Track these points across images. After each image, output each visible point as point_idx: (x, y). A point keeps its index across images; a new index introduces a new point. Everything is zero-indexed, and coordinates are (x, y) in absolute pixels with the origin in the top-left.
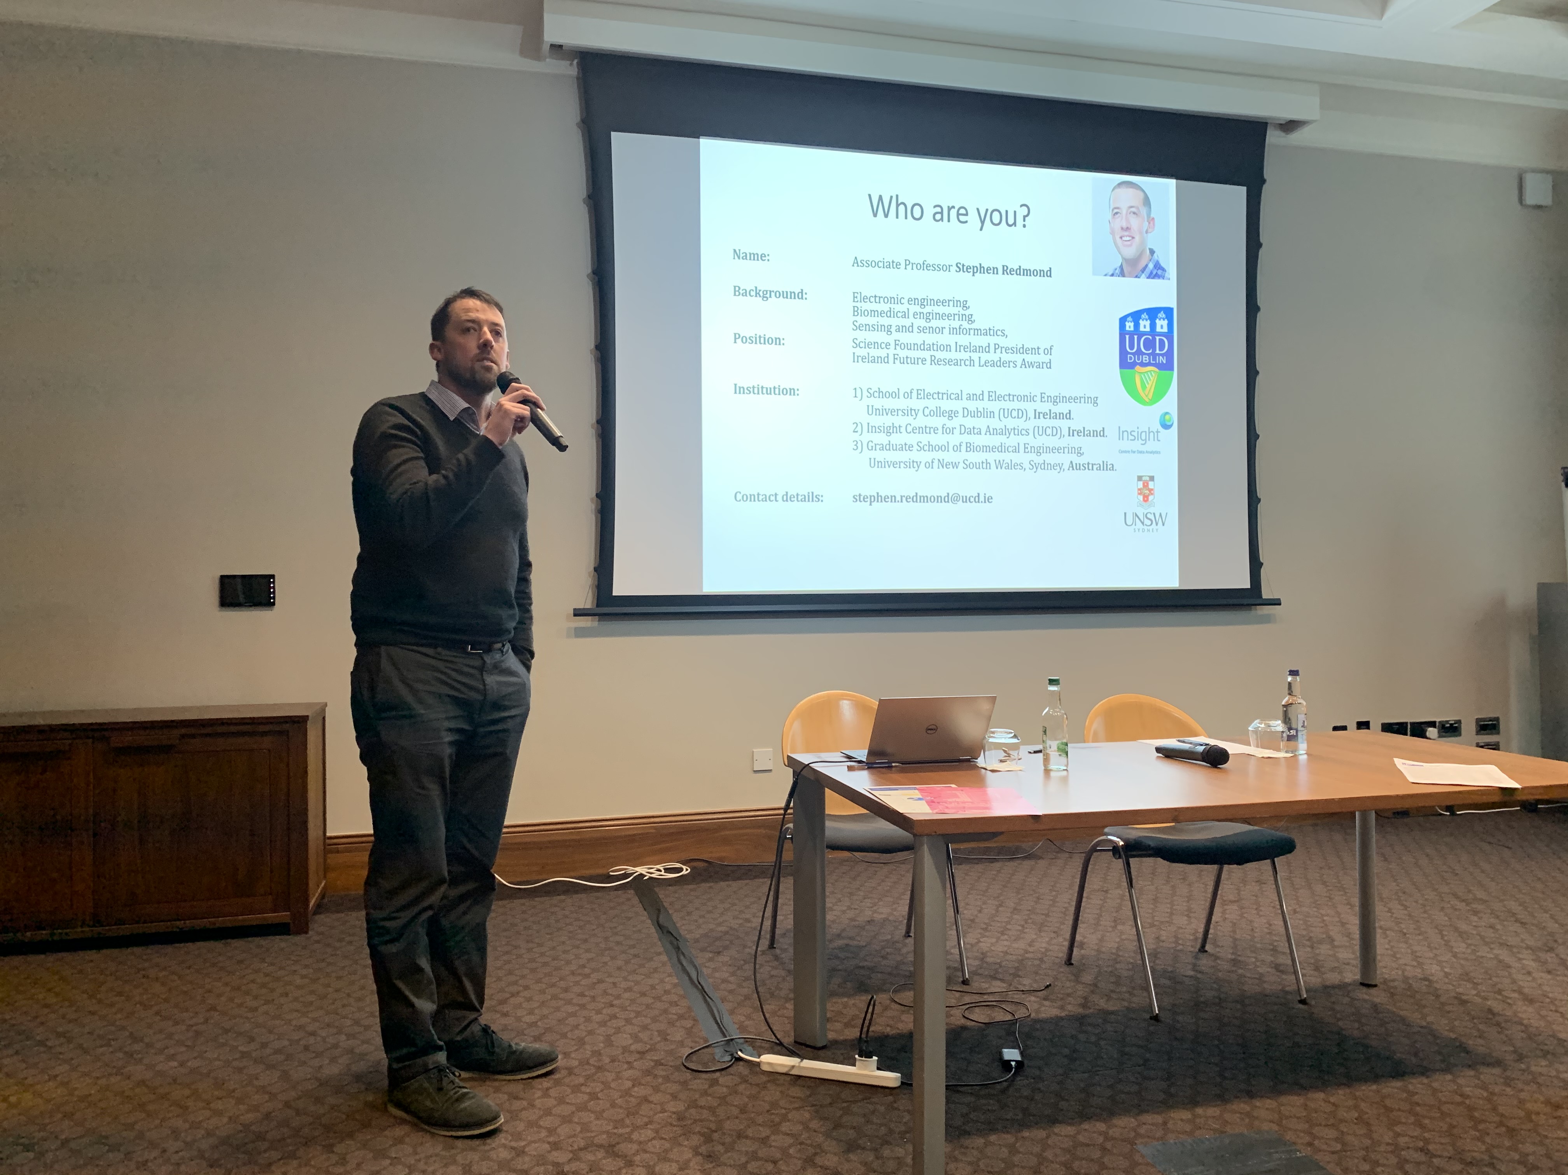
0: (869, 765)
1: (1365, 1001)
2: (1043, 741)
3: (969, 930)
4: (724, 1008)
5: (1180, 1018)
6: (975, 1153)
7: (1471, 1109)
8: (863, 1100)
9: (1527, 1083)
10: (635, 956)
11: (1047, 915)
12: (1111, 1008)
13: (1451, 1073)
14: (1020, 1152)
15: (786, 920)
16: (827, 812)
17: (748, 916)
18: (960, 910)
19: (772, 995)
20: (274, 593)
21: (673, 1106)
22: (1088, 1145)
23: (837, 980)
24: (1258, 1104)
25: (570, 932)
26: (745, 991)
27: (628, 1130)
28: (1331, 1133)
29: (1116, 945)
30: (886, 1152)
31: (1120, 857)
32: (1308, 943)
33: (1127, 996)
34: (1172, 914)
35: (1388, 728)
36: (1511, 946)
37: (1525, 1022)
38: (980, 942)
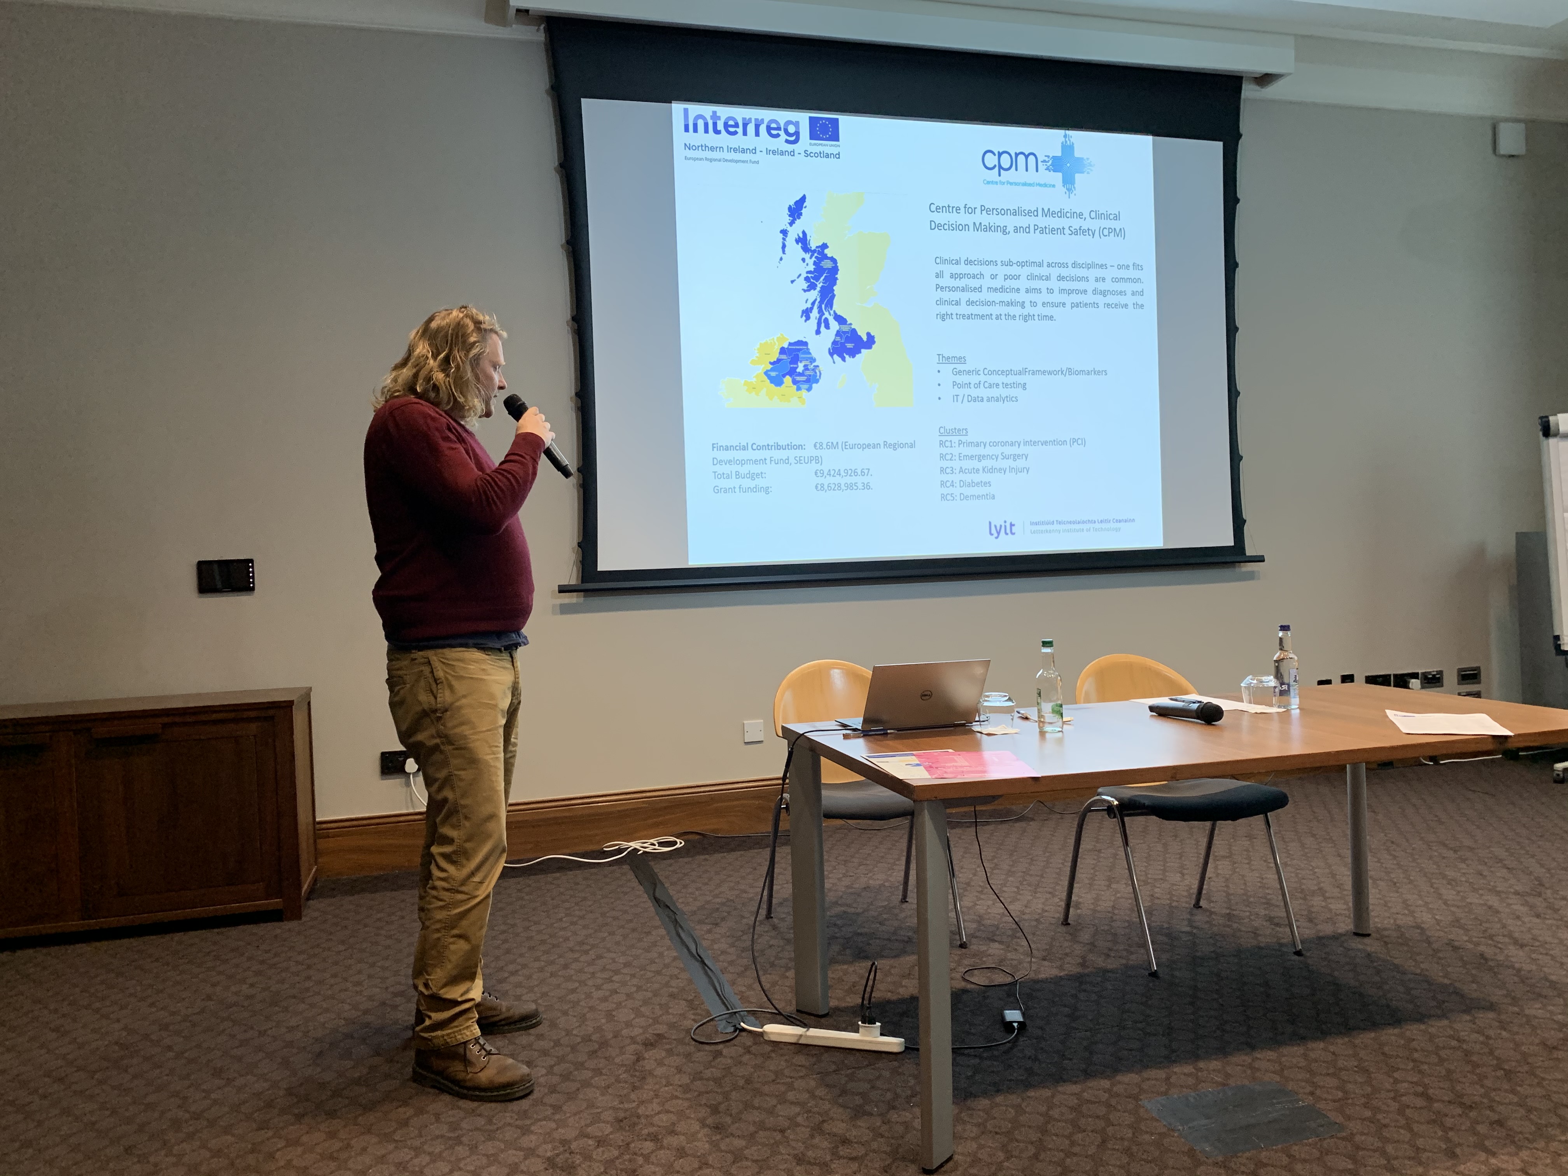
0: (865, 733)
1: (1359, 950)
2: (1038, 704)
3: (966, 893)
4: (725, 978)
5: (1177, 973)
6: (981, 1113)
7: (1467, 1053)
8: (868, 1066)
9: (1521, 1026)
10: (634, 930)
11: (1042, 876)
12: (1110, 967)
13: (1447, 1018)
14: (1025, 1112)
15: (784, 888)
16: (823, 781)
17: (743, 887)
18: (956, 873)
19: (772, 965)
20: (253, 577)
21: (677, 1079)
22: (1095, 1103)
23: (836, 948)
24: (1259, 1056)
25: (567, 909)
26: (745, 962)
27: (634, 1105)
28: (1332, 1082)
29: (1112, 904)
30: (894, 1116)
31: (1115, 817)
32: (1299, 895)
33: (1125, 953)
34: (1164, 871)
35: (1372, 680)
36: (1500, 892)
37: (1517, 965)
38: (976, 904)
